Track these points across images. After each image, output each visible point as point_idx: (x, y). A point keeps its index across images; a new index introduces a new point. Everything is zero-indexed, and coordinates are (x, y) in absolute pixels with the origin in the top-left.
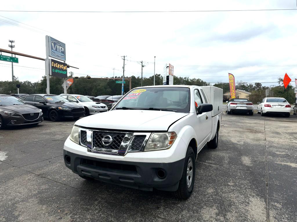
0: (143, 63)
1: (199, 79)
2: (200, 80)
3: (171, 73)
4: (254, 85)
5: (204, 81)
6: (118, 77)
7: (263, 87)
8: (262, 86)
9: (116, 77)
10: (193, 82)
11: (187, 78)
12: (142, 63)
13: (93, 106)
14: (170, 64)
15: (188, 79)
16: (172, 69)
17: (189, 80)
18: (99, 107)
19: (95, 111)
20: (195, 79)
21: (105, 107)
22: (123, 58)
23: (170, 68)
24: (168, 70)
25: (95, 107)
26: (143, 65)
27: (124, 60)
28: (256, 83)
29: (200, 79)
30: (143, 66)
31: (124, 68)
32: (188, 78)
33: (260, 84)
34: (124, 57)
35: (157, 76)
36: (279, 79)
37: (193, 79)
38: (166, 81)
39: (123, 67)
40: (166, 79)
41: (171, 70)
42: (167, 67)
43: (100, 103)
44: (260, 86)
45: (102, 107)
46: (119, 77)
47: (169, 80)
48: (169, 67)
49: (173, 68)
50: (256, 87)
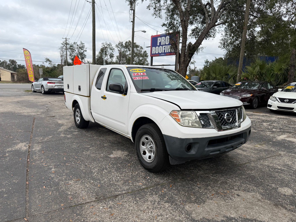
4: (8, 62)
7: (19, 65)
8: (17, 64)
28: (10, 60)
33: (15, 61)
36: (46, 59)
44: (15, 63)
50: (10, 64)
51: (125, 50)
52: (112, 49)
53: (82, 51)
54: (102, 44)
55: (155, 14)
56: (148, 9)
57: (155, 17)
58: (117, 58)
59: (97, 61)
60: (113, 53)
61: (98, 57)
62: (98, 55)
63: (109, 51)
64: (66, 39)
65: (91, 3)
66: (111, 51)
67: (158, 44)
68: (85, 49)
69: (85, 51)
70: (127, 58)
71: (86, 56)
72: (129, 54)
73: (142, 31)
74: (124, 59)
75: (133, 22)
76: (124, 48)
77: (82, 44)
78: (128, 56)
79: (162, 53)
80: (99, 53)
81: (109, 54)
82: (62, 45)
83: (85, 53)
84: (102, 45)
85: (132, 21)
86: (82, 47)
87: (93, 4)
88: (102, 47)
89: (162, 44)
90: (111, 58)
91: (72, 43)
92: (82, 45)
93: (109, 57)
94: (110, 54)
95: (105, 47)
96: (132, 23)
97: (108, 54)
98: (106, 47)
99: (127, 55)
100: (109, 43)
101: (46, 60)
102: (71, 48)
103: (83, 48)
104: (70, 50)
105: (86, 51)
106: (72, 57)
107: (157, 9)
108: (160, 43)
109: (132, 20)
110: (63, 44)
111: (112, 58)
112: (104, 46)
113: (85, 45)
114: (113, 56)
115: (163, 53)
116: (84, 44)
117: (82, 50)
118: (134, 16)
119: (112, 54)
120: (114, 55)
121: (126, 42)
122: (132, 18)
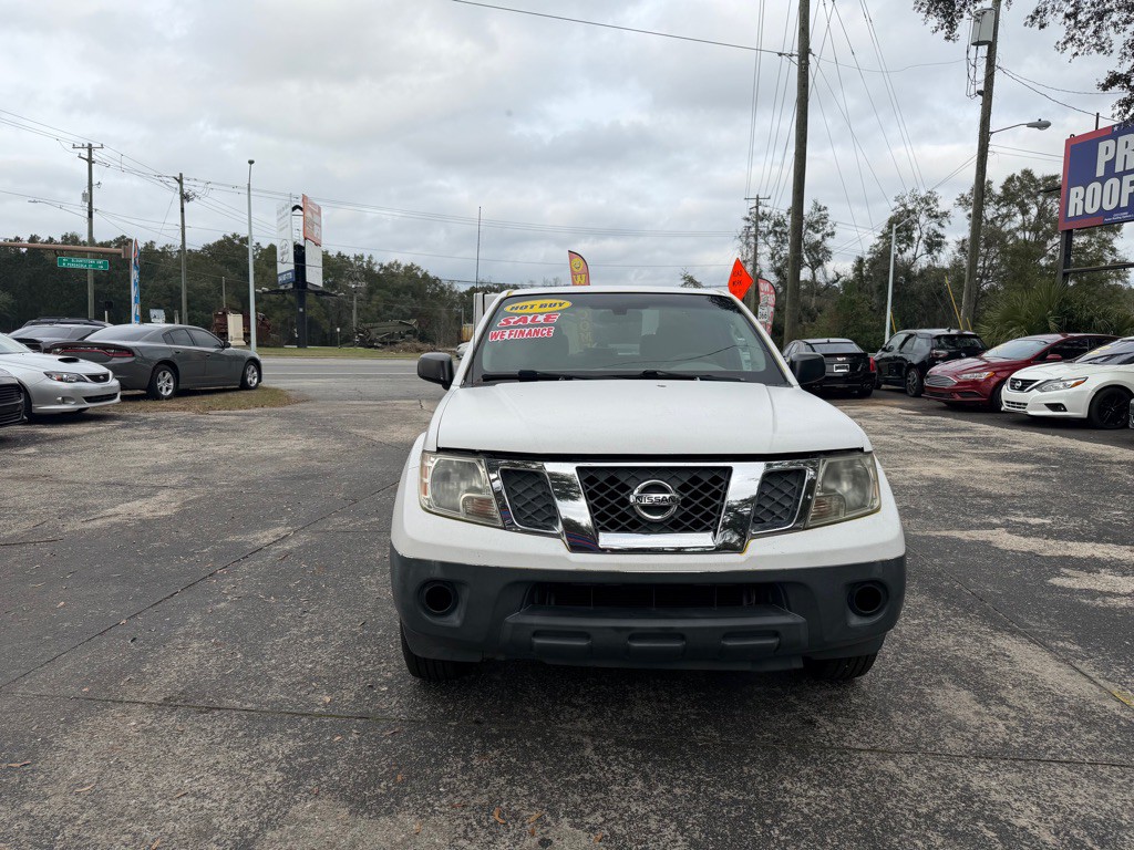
0: (184, 181)
1: (412, 265)
2: (418, 268)
3: (313, 236)
5: (431, 274)
6: (46, 239)
9: (33, 239)
10: (393, 275)
11: (366, 259)
12: (180, 181)
13: (49, 375)
14: (304, 198)
15: (369, 262)
16: (316, 219)
17: (377, 268)
18: (80, 379)
19: (63, 398)
20: (399, 266)
21: (106, 378)
22: (85, 153)
23: (308, 214)
24: (298, 221)
25: (61, 380)
26: (186, 191)
27: (90, 161)
29: (417, 264)
30: (185, 197)
31: (89, 198)
32: (370, 257)
34: (90, 148)
35: (237, 242)
36: (685, 278)
37: (391, 265)
38: (292, 267)
39: (84, 195)
40: (290, 257)
41: (313, 224)
42: (294, 209)
43: (75, 360)
45: (95, 378)
46: (51, 240)
47: (304, 261)
48: (301, 209)
49: (319, 214)
51: (1004, 210)
52: (936, 217)
53: (818, 237)
54: (897, 199)
55: (1072, 39)
56: (1037, 25)
57: (1077, 54)
58: (962, 250)
59: (872, 266)
60: (940, 231)
61: (875, 252)
62: (876, 246)
63: (926, 224)
64: (758, 198)
65: (796, 59)
66: (934, 225)
67: (1100, 172)
68: (828, 230)
69: (828, 235)
70: (1007, 246)
71: (830, 253)
72: (1017, 229)
73: (1030, 125)
74: (994, 250)
75: (987, 94)
76: (998, 203)
77: (819, 210)
78: (1014, 236)
79: (1118, 209)
80: (881, 237)
81: (925, 236)
82: (748, 224)
83: (829, 242)
84: (897, 204)
85: (980, 93)
86: (817, 222)
87: (800, 61)
88: (892, 214)
89: (1119, 168)
90: (930, 252)
91: (782, 213)
92: (817, 214)
93: (922, 248)
94: (929, 237)
95: (909, 211)
96: (980, 98)
97: (920, 237)
98: (913, 211)
99: (1010, 232)
100: (923, 194)
101: (683, 282)
102: (777, 229)
103: (823, 223)
104: (771, 238)
105: (833, 234)
106: (778, 265)
107: (1082, 17)
108: (1110, 165)
109: (981, 87)
110: (748, 220)
111: (935, 253)
112: (905, 206)
113: (828, 212)
114: (939, 244)
115: (1124, 209)
116: (825, 208)
117: (818, 232)
118: (993, 66)
119: (938, 236)
120: (946, 240)
121: (1010, 180)
122: (981, 76)
